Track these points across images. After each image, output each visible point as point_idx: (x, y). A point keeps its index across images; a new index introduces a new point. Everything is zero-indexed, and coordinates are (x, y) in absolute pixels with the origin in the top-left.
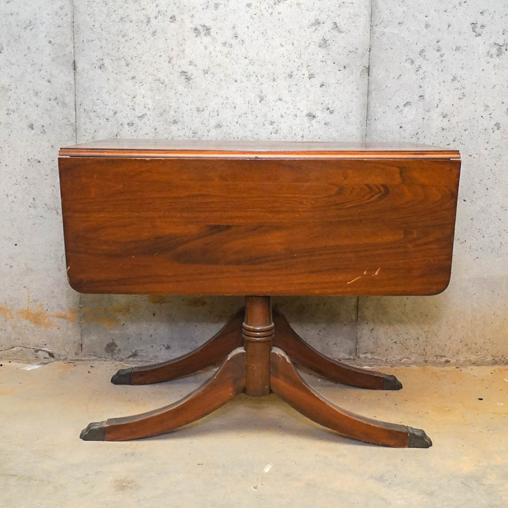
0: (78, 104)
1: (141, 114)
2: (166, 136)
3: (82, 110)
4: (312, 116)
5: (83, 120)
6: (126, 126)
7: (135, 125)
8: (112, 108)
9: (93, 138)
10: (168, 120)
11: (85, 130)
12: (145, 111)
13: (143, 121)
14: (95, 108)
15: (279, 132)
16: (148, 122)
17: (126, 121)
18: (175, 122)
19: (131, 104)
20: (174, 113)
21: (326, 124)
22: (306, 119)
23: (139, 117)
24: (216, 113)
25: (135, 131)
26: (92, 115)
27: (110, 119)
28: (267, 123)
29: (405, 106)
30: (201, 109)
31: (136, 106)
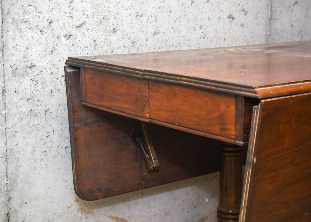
0: (6, 12)
1: (79, 23)
2: (106, 48)
3: (10, 20)
4: (231, 17)
5: (11, 33)
6: (63, 39)
7: (72, 37)
8: (47, 16)
9: (24, 57)
10: (108, 29)
11: (15, 47)
12: (84, 18)
13: (81, 31)
14: (27, 17)
15: (207, 36)
16: (86, 33)
17: (63, 33)
18: (115, 31)
19: (68, 11)
20: (113, 20)
21: (242, 25)
22: (227, 21)
23: (77, 27)
24: (154, 18)
25: (73, 45)
26: (23, 26)
27: (45, 30)
28: (197, 27)
29: (294, 5)
30: (140, 14)
31: (74, 13)
